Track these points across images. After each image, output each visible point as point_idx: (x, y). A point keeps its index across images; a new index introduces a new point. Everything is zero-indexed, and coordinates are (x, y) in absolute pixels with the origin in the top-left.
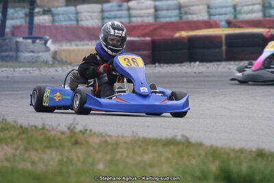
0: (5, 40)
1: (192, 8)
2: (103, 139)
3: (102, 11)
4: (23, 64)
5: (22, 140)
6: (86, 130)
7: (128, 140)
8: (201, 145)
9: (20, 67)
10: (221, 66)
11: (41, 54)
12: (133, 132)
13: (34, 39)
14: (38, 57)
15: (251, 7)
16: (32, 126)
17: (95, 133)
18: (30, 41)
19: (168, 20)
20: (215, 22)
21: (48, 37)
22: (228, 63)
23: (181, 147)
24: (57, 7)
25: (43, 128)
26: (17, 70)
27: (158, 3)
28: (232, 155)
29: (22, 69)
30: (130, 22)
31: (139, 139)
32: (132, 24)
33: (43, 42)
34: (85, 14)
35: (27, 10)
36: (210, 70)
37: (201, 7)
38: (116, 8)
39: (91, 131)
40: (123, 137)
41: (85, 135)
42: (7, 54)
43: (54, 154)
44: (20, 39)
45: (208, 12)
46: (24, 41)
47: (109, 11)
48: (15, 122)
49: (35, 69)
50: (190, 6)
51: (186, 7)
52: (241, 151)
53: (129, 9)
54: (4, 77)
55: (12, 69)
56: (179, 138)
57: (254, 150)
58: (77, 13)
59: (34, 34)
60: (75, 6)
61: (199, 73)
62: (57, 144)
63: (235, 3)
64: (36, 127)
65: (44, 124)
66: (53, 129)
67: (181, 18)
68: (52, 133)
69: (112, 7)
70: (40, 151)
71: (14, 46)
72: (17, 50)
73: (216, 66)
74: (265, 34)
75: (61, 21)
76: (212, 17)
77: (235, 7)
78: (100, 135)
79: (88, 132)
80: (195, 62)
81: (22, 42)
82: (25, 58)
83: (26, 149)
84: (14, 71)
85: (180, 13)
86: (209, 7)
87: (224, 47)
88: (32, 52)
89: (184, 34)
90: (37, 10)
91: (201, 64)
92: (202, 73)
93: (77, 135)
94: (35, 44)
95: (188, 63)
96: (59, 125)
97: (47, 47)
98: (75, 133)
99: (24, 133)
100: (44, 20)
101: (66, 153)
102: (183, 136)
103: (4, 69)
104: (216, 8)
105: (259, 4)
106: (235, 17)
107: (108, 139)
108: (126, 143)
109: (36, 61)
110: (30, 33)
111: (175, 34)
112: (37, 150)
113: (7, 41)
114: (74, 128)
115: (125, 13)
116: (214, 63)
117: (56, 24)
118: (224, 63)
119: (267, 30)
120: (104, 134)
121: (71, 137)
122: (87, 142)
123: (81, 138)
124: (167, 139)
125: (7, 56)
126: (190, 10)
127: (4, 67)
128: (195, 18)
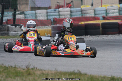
0: (2, 26)
1: (87, 11)
2: (42, 72)
3: (47, 13)
4: (11, 37)
5: (5, 73)
6: (34, 68)
7: (53, 72)
8: (86, 74)
9: (10, 38)
10: (100, 37)
11: (19, 32)
12: (55, 69)
13: (16, 26)
14: (17, 34)
15: (113, 11)
16: (10, 66)
17: (38, 69)
18: (14, 26)
19: (76, 16)
20: (97, 17)
21: (22, 25)
22: (103, 36)
23: (76, 75)
24: (27, 11)
25: (15, 67)
26: (8, 39)
27: (72, 9)
28: (100, 79)
29: (10, 39)
30: (59, 17)
31: (58, 72)
32: (60, 19)
33: (20, 27)
34: (39, 14)
35: (13, 13)
36: (94, 39)
37: (91, 11)
38: (53, 11)
39: (37, 68)
40: (51, 71)
41: (34, 70)
42: (4, 32)
43: (19, 79)
44: (10, 26)
45: (94, 13)
46: (11, 26)
47: (50, 13)
48: (2, 64)
49: (16, 39)
50: (86, 10)
51: (85, 10)
52: (104, 77)
53: (59, 12)
54: (2, 43)
55: (6, 39)
56: (76, 71)
57: (110, 77)
58: (36, 14)
59: (16, 23)
60: (35, 11)
61: (89, 40)
62: (21, 74)
63: (106, 9)
64: (12, 67)
65: (15, 65)
66: (19, 68)
67: (82, 16)
68: (19, 69)
69: (52, 11)
70: (13, 78)
71: (7, 28)
72: (8, 30)
73: (97, 37)
74: (119, 23)
75: (28, 17)
76: (96, 15)
77: (106, 10)
78: (41, 70)
79: (35, 69)
80: (88, 35)
81: (10, 27)
82: (12, 34)
83: (6, 77)
84: (6, 40)
85: (82, 14)
86: (95, 11)
87: (101, 29)
88: (15, 31)
89: (83, 23)
90: (17, 12)
91: (90, 36)
92: (90, 40)
93: (30, 70)
94: (16, 28)
95: (85, 36)
96: (22, 66)
97: (22, 29)
98: (29, 69)
99: (6, 69)
100: (20, 17)
101: (24, 79)
102: (78, 70)
103: (2, 39)
104: (97, 11)
105: (117, 9)
106: (107, 15)
107: (44, 72)
108: (52, 74)
109: (17, 36)
110: (14, 23)
111: (79, 23)
112: (11, 77)
113: (4, 26)
114: (29, 67)
115: (57, 13)
116: (97, 36)
117: (26, 18)
118: (101, 36)
119: (120, 21)
120: (42, 70)
121: (27, 71)
122: (34, 74)
123: (31, 72)
124: (70, 72)
125: (4, 33)
126: (86, 12)
127: (2, 38)
128: (88, 15)
